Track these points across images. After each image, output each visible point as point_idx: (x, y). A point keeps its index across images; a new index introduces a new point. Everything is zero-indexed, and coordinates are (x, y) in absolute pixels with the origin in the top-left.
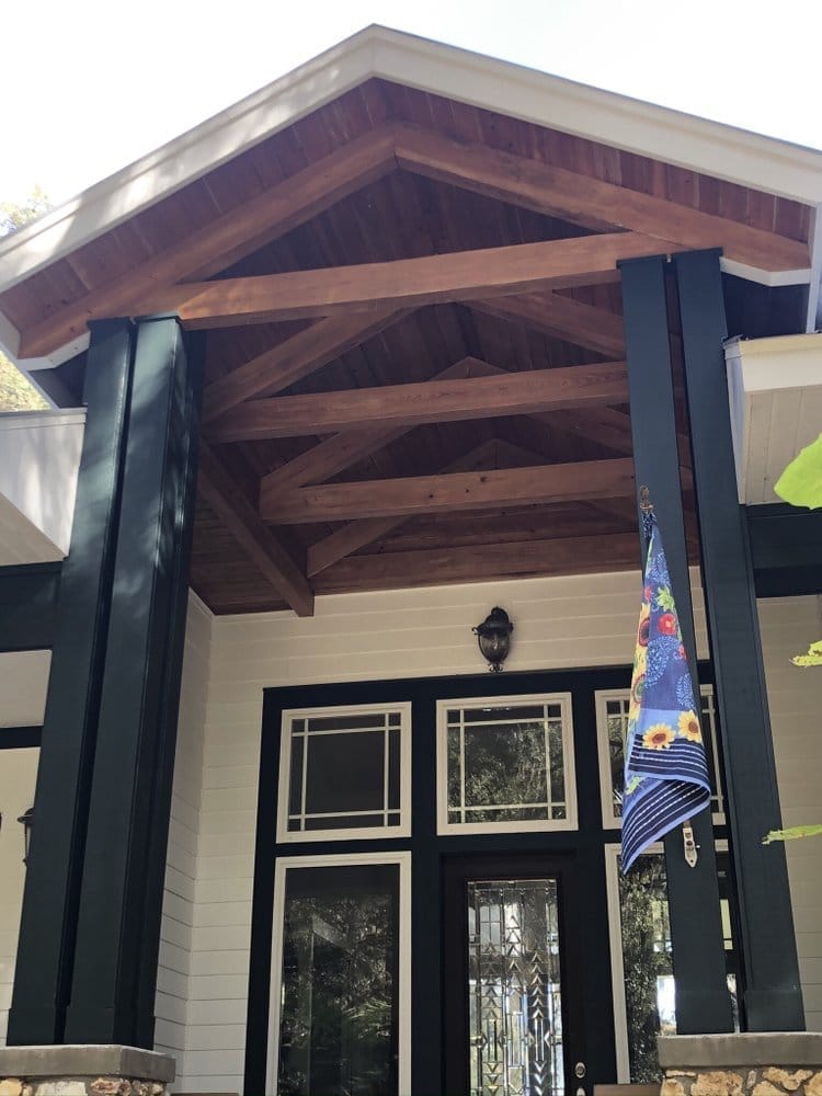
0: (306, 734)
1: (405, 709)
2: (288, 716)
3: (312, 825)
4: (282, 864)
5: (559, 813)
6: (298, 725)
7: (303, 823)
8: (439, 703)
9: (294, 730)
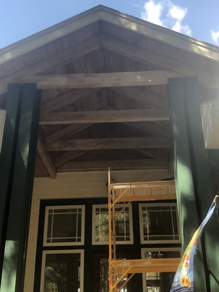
0: (53, 214)
1: (83, 207)
2: (48, 208)
3: (54, 241)
4: (45, 253)
5: (128, 239)
6: (50, 211)
7: (51, 240)
8: (93, 206)
9: (49, 212)
